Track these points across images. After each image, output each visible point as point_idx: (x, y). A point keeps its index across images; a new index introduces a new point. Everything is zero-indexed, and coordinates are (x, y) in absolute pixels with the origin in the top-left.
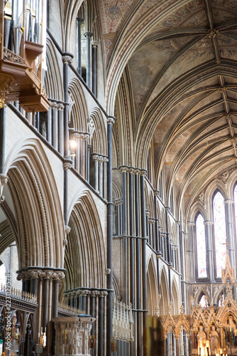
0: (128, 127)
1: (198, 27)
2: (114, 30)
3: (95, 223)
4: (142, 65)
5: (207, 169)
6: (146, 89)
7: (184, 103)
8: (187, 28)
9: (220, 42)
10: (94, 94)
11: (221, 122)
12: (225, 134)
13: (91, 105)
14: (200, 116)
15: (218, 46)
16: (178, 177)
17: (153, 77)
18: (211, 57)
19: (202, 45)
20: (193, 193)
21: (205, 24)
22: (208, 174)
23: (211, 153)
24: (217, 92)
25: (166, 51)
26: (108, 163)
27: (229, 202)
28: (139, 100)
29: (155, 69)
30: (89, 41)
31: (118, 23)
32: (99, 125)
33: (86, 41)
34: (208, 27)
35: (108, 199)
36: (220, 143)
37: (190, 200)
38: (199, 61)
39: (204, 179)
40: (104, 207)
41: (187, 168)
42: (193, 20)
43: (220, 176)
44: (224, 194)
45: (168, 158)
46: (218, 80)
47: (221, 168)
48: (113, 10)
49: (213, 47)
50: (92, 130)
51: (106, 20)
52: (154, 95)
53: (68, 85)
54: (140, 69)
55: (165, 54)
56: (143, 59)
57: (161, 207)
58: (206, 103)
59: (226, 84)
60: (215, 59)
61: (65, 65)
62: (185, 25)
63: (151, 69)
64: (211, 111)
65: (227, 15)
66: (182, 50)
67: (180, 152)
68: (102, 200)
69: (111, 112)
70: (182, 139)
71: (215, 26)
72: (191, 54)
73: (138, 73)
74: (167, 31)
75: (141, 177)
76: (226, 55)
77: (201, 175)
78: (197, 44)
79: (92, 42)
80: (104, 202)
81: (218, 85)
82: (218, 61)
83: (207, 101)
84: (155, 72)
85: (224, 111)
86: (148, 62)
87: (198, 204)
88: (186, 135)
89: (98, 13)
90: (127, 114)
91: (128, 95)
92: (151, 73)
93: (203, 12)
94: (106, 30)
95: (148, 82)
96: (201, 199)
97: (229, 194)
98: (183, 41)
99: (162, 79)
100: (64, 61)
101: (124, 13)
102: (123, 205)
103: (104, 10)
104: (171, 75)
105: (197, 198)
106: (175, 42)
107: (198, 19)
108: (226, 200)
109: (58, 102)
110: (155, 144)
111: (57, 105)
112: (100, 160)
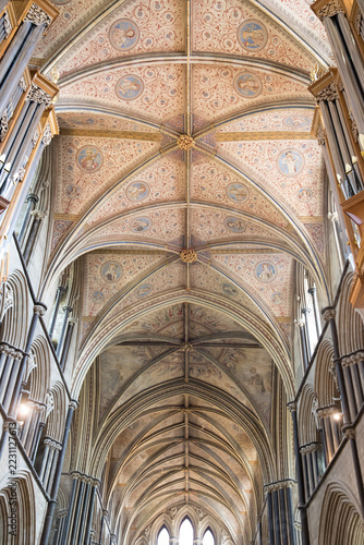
0: (89, 430)
1: (174, 338)
2: (95, 314)
3: (29, 522)
4: (113, 368)
5: (156, 502)
6: (114, 394)
7: (147, 419)
8: (164, 336)
9: (191, 358)
10: (61, 366)
11: (179, 448)
12: (180, 463)
13: (55, 376)
14: (160, 437)
15: (189, 363)
16: (127, 503)
17: (122, 382)
18: (181, 374)
19: (174, 358)
20: (140, 526)
21: (181, 336)
22: (158, 506)
23: (164, 482)
24: (180, 414)
25: (140, 358)
26: (61, 452)
27: (174, 540)
28: (104, 405)
29: (126, 374)
30: (67, 316)
31: (99, 308)
32: (59, 406)
33: (64, 315)
34: (183, 340)
35: (52, 496)
36: (174, 472)
37: (135, 533)
38: (169, 376)
39: (153, 511)
40: (45, 504)
41: (139, 495)
42: (170, 329)
43: (168, 510)
44: (169, 531)
45: (121, 478)
46: (184, 400)
47: (170, 502)
48: (97, 295)
49: (184, 363)
50: (50, 408)
51: (88, 303)
52: (120, 402)
53: (33, 341)
54: (111, 372)
55: (138, 362)
56: (116, 363)
57: (107, 531)
58: (168, 424)
59: (190, 406)
60: (184, 376)
61: (35, 315)
62: (162, 333)
63: (122, 374)
64: (171, 434)
65: (203, 330)
66: (155, 359)
67: (135, 474)
68: (44, 494)
69: (76, 395)
70: (139, 460)
71: (190, 340)
72: (163, 367)
73: (108, 375)
74: (145, 334)
75: (93, 488)
76: (194, 374)
77: (149, 507)
78: (169, 357)
79: (70, 319)
80: (46, 498)
81: (182, 406)
82: (187, 380)
83: (170, 421)
84: (125, 378)
85: (184, 437)
86: (120, 367)
87: (143, 539)
88: (143, 457)
89: (81, 294)
90: (90, 416)
91: (94, 397)
92: (122, 378)
93: (181, 323)
94: (86, 312)
95: (117, 387)
96: (147, 533)
97: (174, 531)
98: (158, 350)
99: (131, 386)
100: (35, 310)
101: (107, 300)
102: (67, 518)
103: (87, 292)
104: (141, 384)
105: (143, 533)
106: (150, 350)
107: (175, 329)
108: (171, 537)
109: (17, 350)
110: (112, 459)
111: (15, 353)
112: (52, 446)
